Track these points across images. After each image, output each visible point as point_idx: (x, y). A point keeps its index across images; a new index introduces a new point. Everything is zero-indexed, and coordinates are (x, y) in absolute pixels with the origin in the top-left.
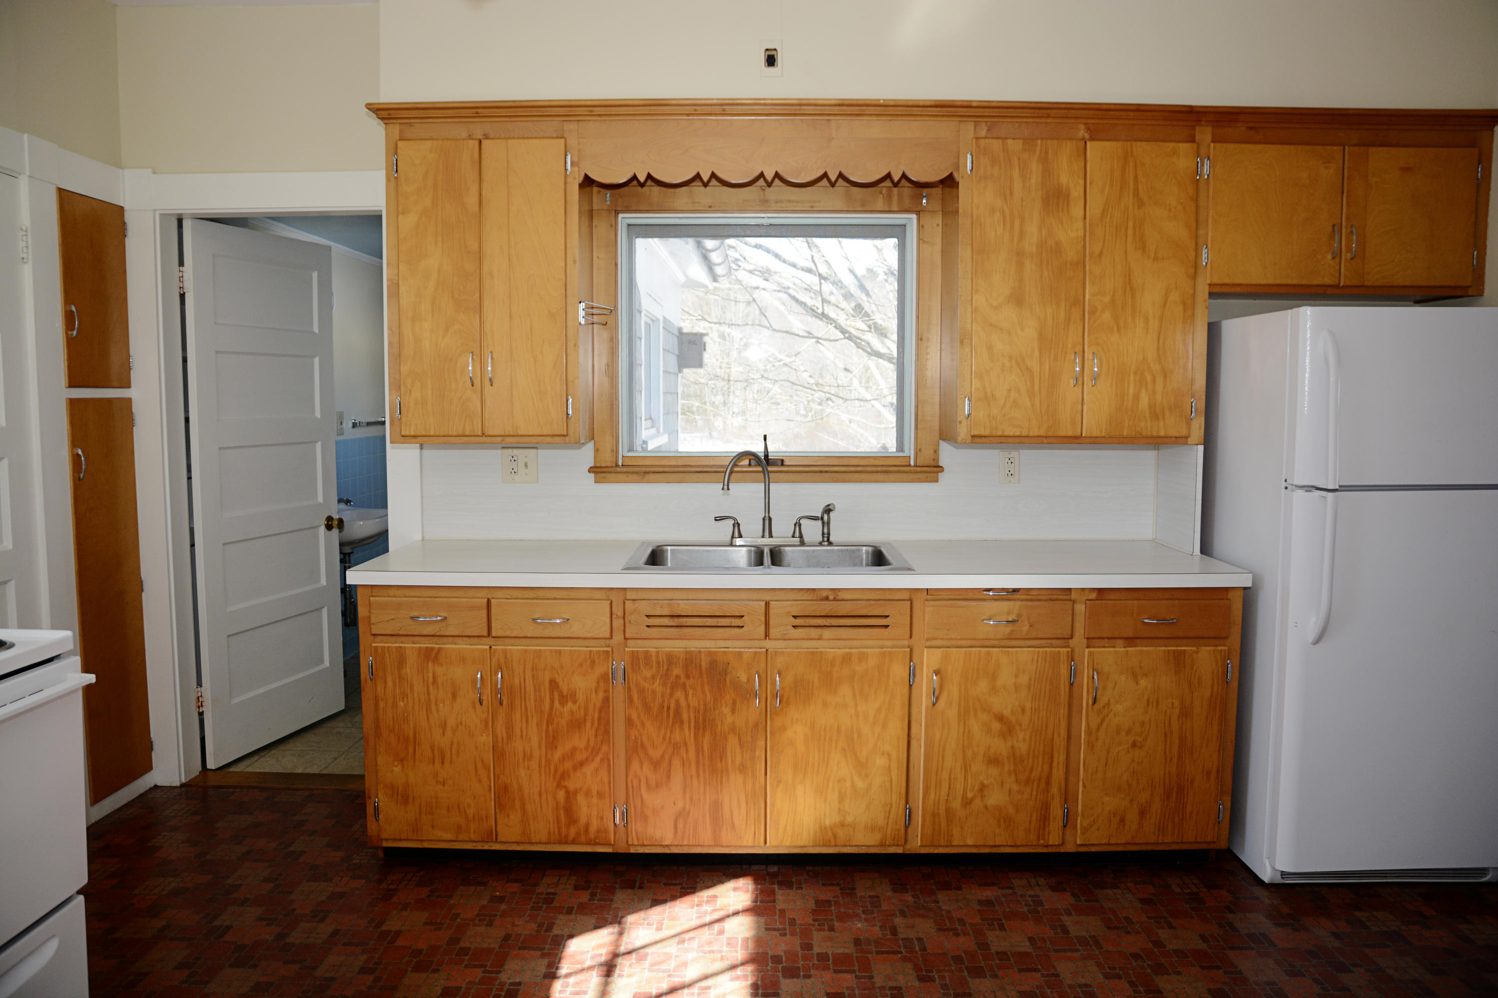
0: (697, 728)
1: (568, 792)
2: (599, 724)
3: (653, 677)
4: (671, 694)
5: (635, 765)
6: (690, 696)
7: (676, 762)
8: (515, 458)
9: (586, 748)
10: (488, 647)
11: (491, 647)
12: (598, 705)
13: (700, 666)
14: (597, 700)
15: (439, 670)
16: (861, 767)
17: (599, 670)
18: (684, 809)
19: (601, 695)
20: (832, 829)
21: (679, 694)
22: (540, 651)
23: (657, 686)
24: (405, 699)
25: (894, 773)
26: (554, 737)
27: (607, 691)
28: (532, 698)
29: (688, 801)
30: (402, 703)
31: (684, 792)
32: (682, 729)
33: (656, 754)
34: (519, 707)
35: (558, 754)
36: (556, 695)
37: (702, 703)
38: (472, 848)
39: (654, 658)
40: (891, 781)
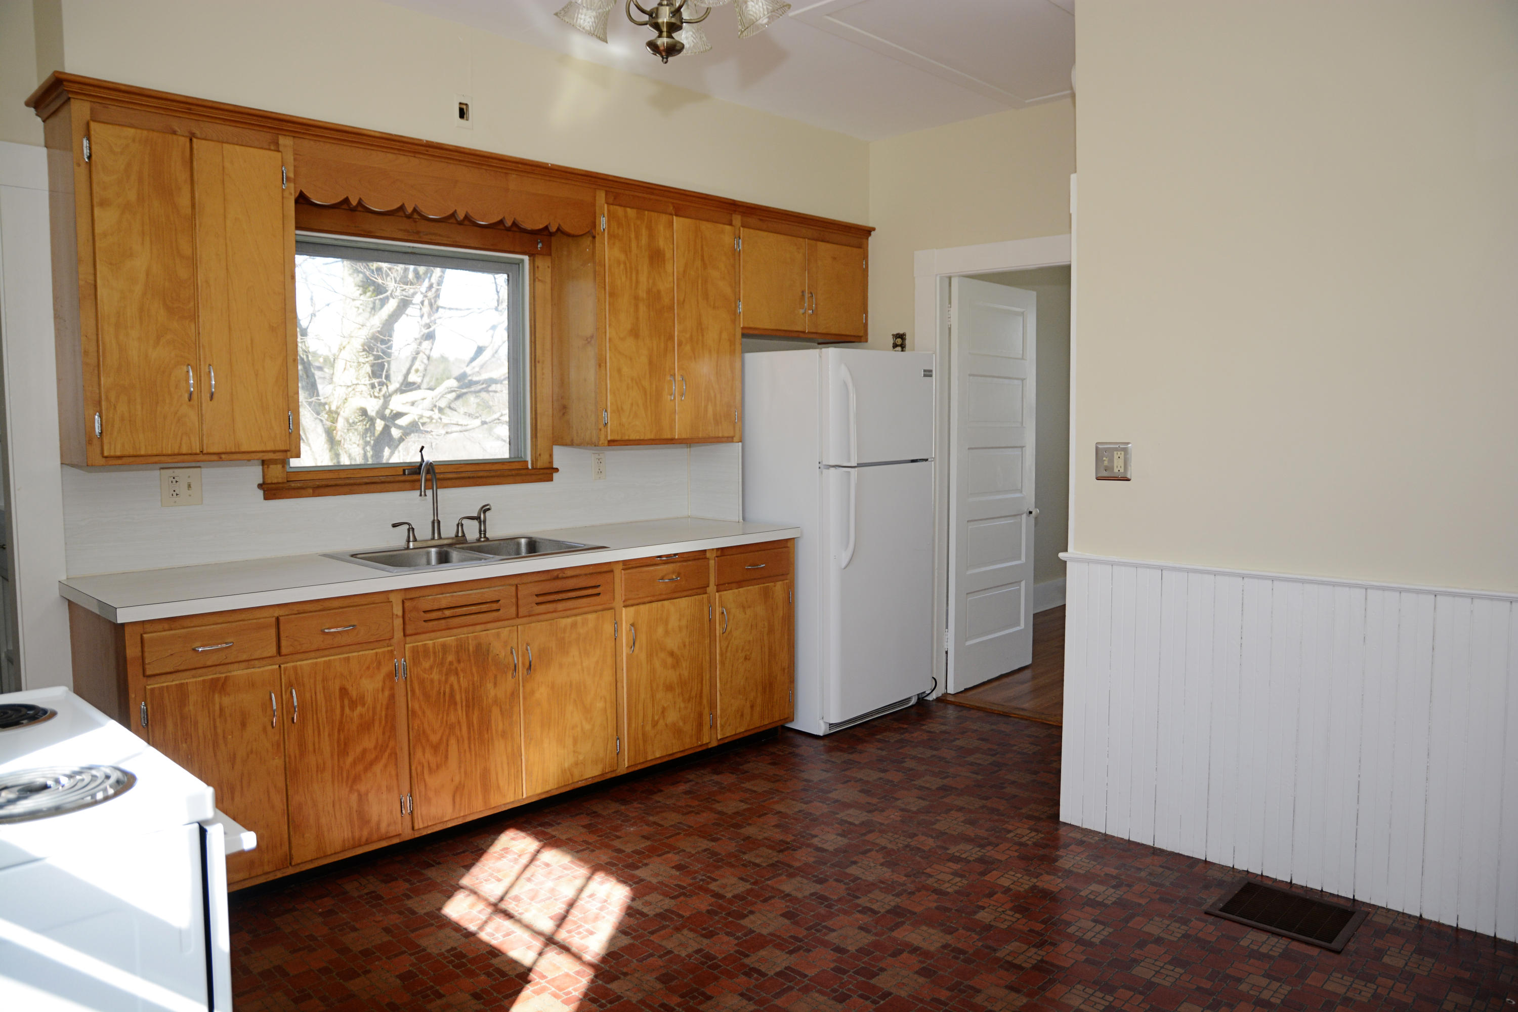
0: (468, 706)
1: (360, 795)
2: (386, 722)
3: (431, 668)
4: (446, 681)
5: (419, 754)
6: (462, 678)
7: (453, 741)
8: (177, 479)
9: (375, 748)
10: (278, 666)
11: (280, 666)
12: (385, 703)
13: (469, 650)
14: (384, 697)
15: (226, 701)
16: (587, 711)
17: (385, 670)
18: (460, 782)
19: (387, 693)
20: (569, 770)
21: (453, 679)
22: (329, 661)
23: (435, 676)
24: (189, 740)
25: (609, 711)
26: (345, 744)
27: (392, 688)
28: (324, 710)
29: (463, 775)
30: (184, 745)
31: (460, 767)
32: (456, 710)
33: (434, 738)
34: (311, 722)
35: (350, 760)
36: (346, 702)
37: (471, 683)
38: (265, 881)
39: (431, 650)
40: (607, 719)
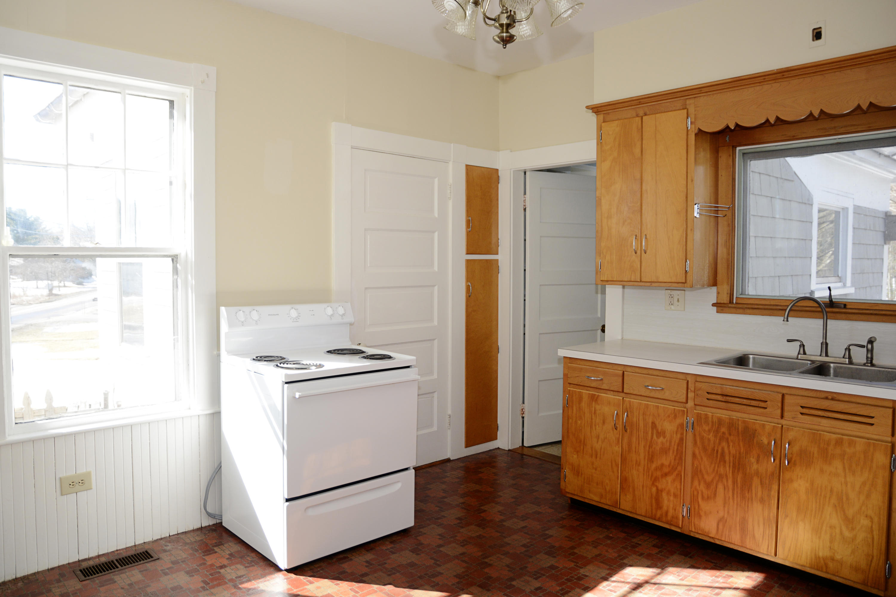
0: (734, 467)
1: (657, 489)
2: (677, 453)
3: (709, 431)
4: (719, 444)
5: (696, 483)
6: (731, 446)
7: (720, 487)
8: (672, 296)
9: (669, 466)
10: (622, 398)
11: (623, 398)
12: (677, 442)
13: (738, 429)
14: (676, 438)
15: (598, 407)
16: (849, 521)
17: (678, 421)
18: (723, 517)
19: (679, 436)
20: (824, 560)
21: (724, 444)
22: (648, 404)
23: (711, 436)
24: (581, 420)
25: (876, 533)
26: (652, 456)
27: (682, 434)
28: (642, 430)
29: (726, 512)
30: (579, 422)
31: (724, 506)
32: (725, 466)
33: (708, 478)
34: (635, 434)
35: (654, 466)
36: (655, 431)
37: (738, 452)
38: (607, 508)
39: (710, 419)
40: (873, 538)
